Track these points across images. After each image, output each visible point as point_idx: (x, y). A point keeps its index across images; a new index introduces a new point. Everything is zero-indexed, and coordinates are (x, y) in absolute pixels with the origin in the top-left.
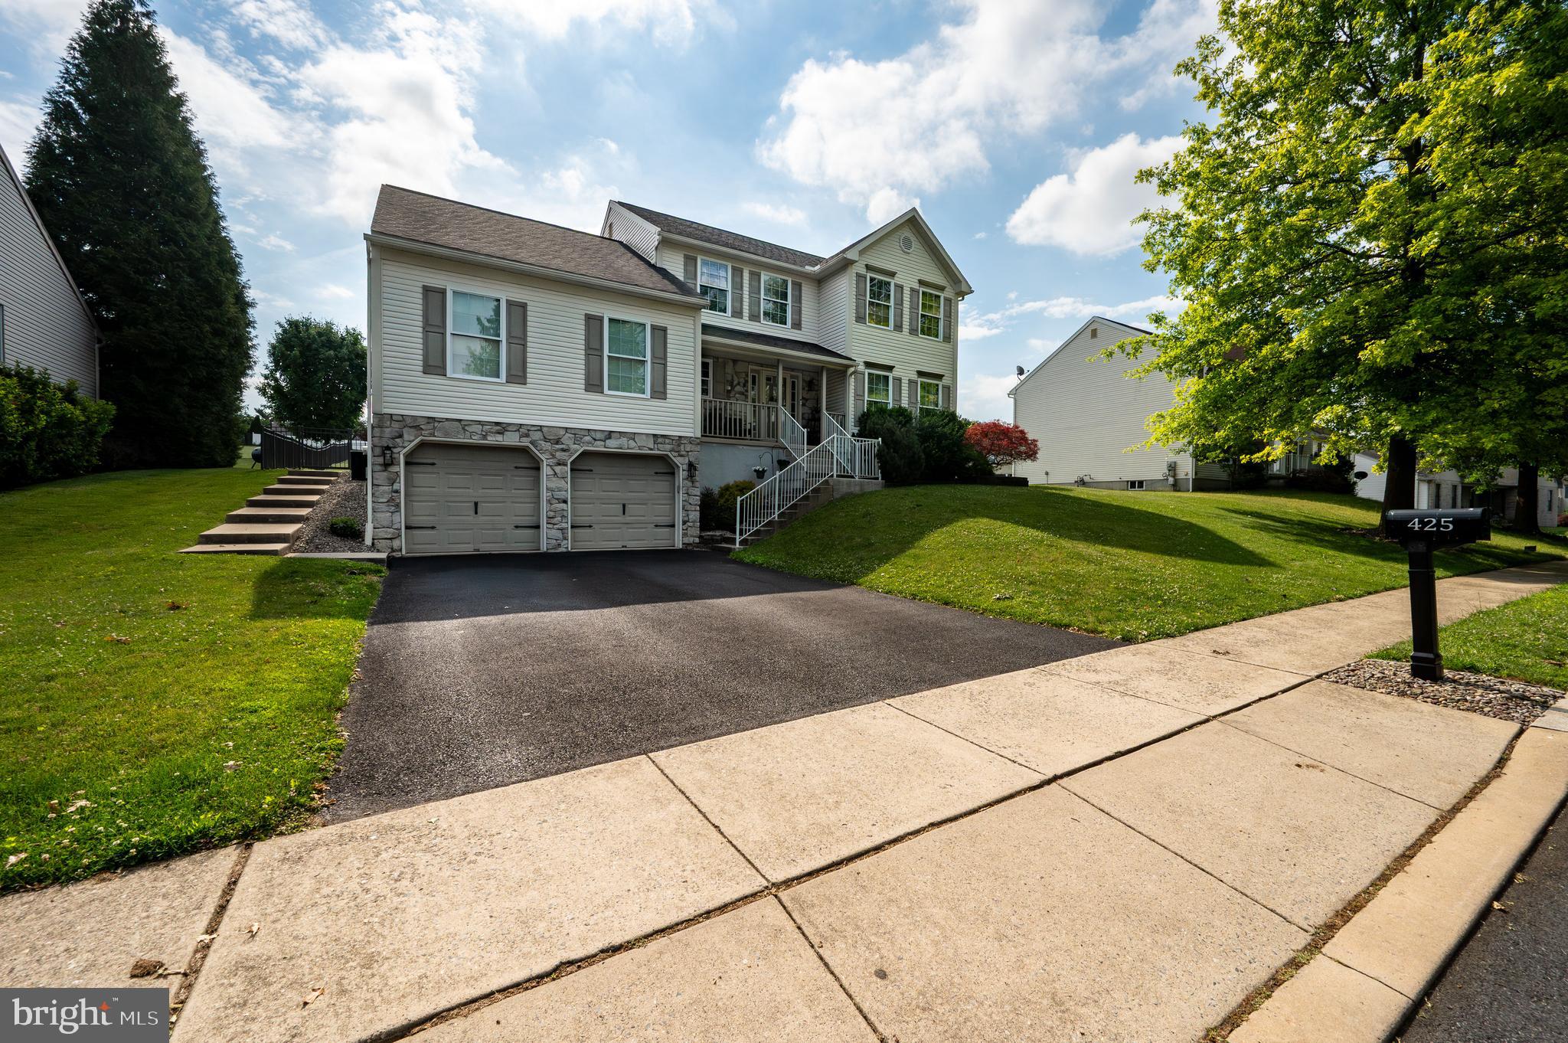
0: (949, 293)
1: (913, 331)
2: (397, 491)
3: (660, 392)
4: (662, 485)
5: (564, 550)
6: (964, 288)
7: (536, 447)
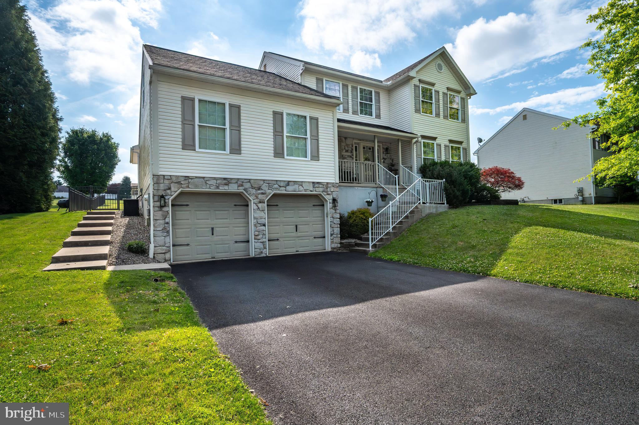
0: (463, 94)
1: (445, 117)
2: (168, 223)
3: (316, 157)
4: (317, 212)
5: (265, 255)
6: (472, 92)
7: (247, 192)
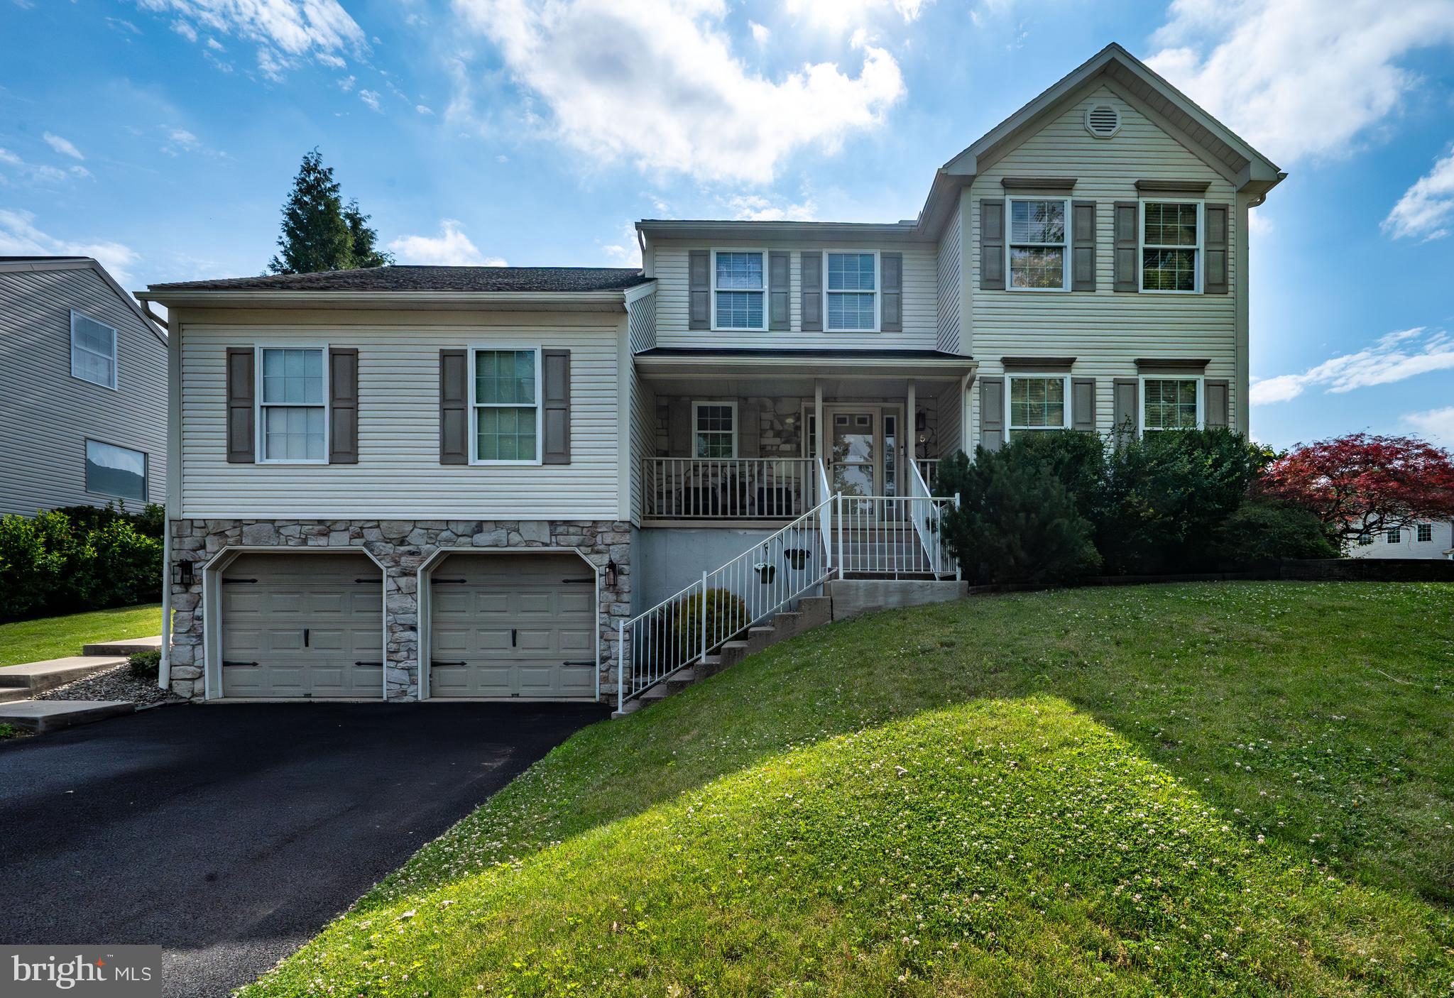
0: (1220, 193)
1: (1123, 285)
2: (200, 618)
3: (559, 454)
4: (574, 598)
5: (411, 700)
7: (372, 551)
